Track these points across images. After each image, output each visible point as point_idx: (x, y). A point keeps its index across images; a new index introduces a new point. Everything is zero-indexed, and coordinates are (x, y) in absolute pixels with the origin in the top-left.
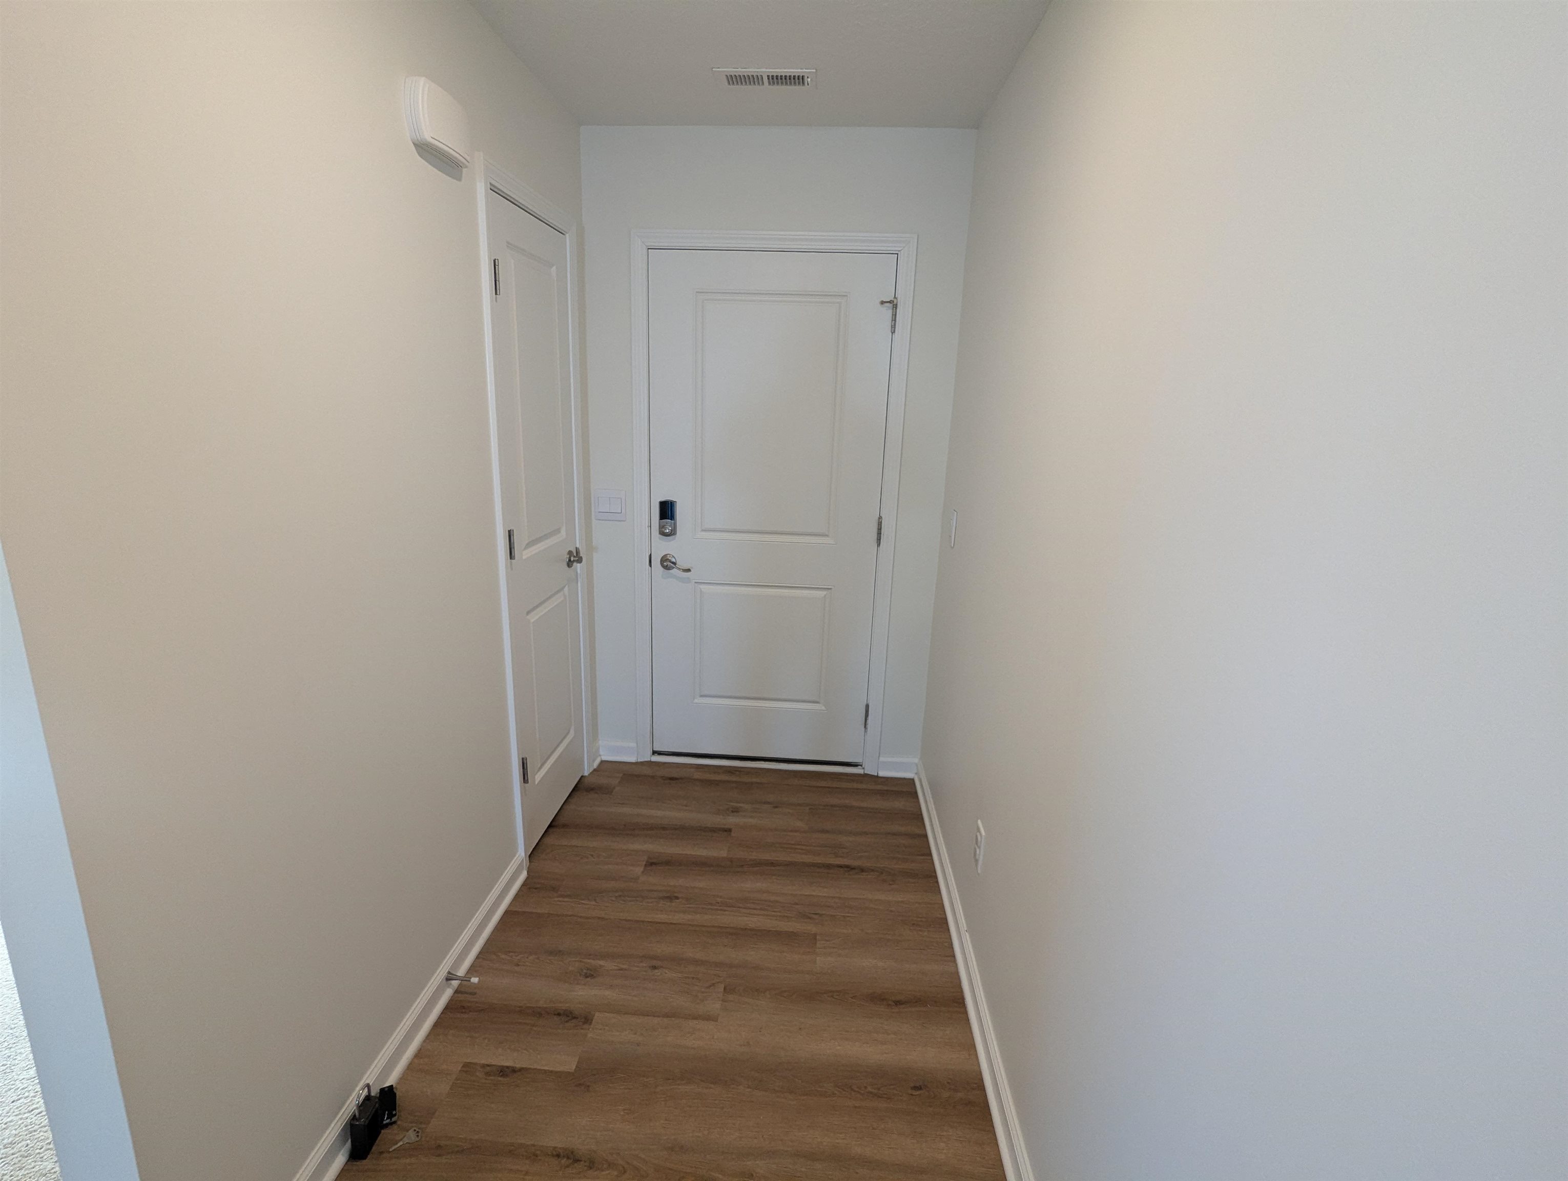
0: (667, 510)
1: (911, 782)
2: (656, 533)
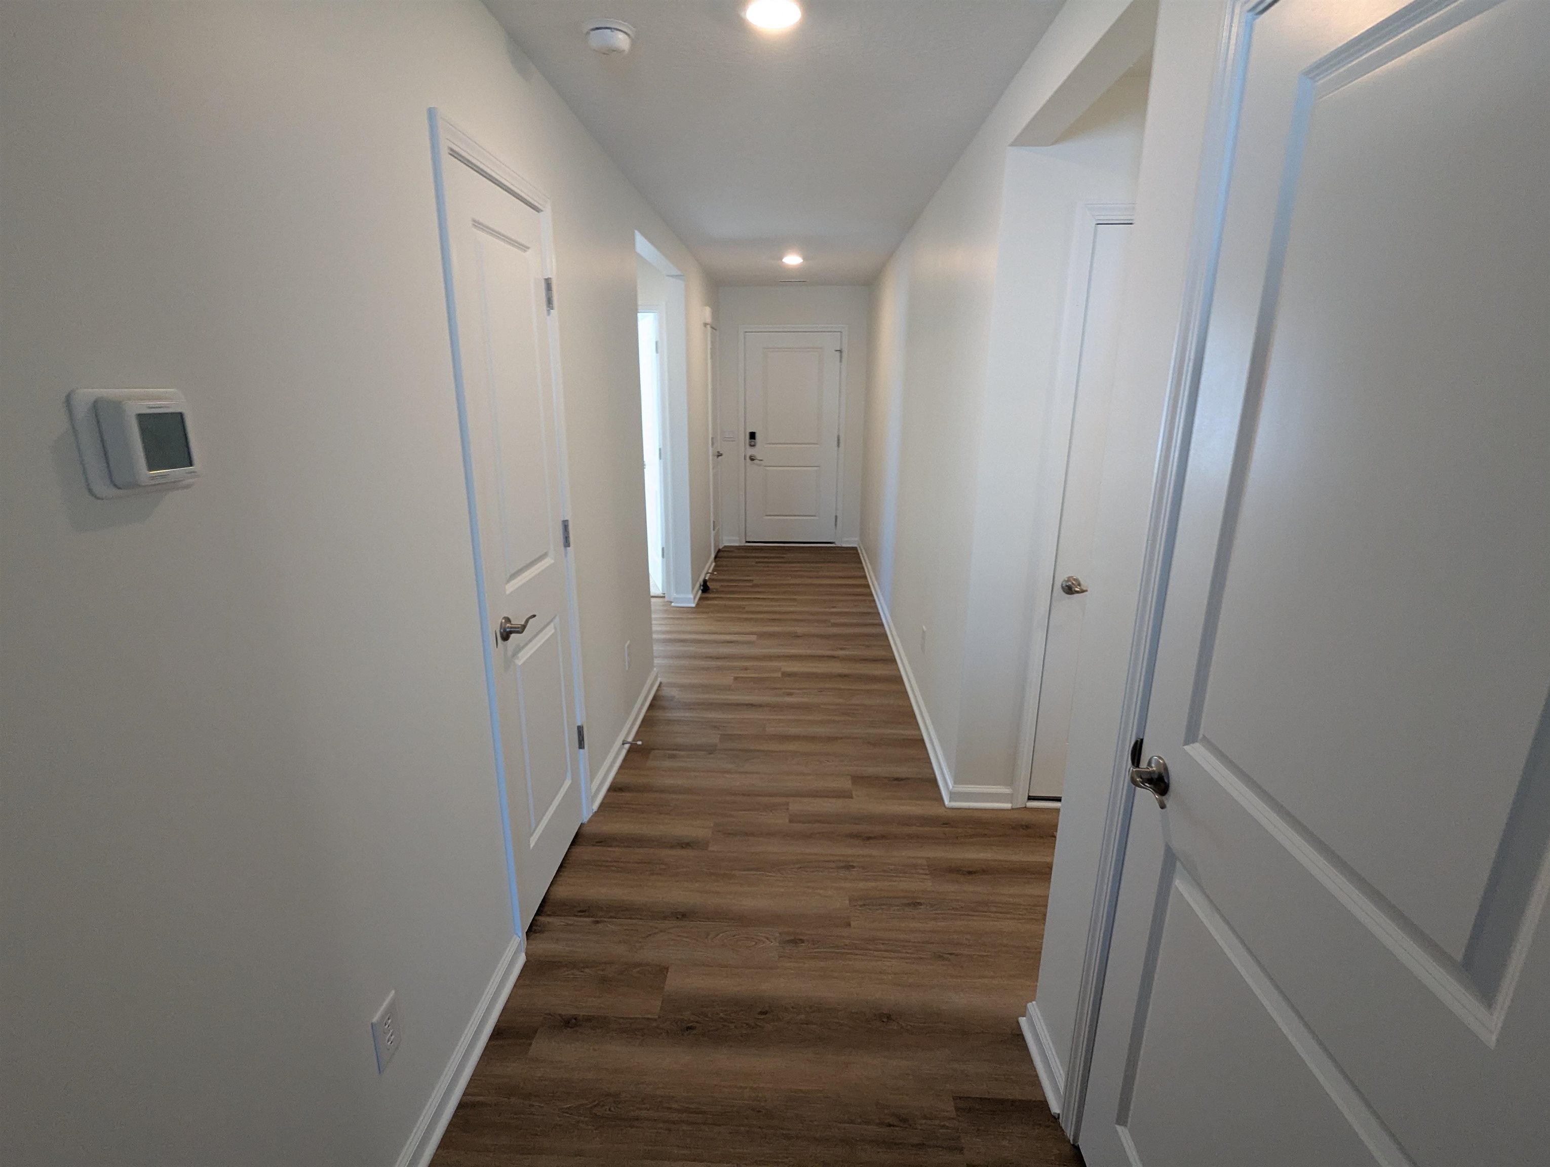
0: (753, 436)
1: (855, 549)
2: (748, 446)
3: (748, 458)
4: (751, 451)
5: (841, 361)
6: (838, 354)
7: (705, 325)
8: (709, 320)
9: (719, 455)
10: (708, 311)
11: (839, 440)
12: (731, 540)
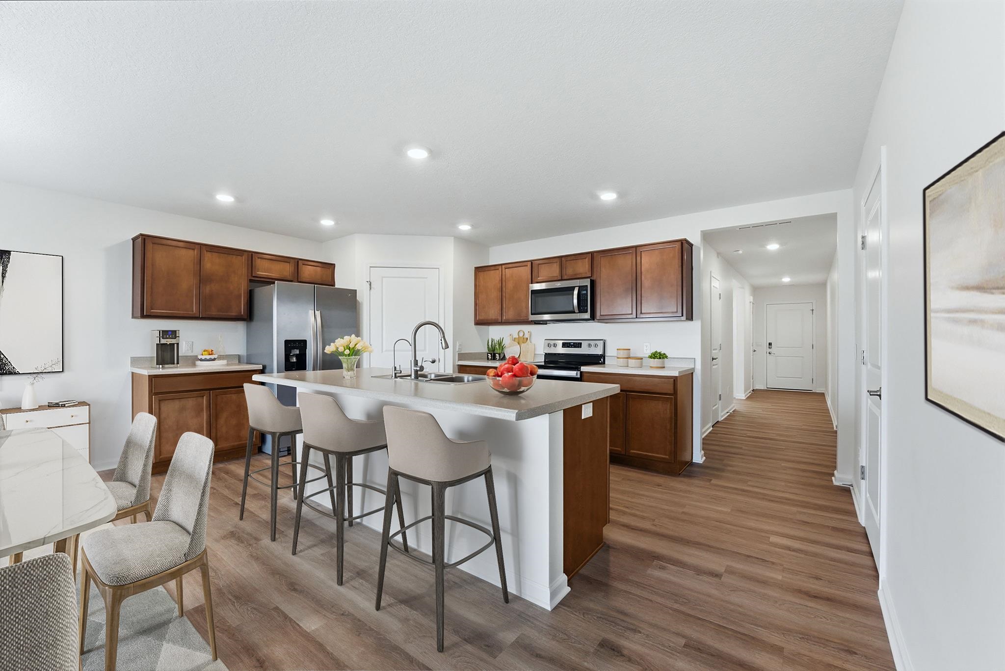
0: (770, 344)
1: (822, 393)
2: (768, 348)
3: (768, 353)
4: (769, 350)
5: (813, 314)
6: (811, 311)
7: (750, 302)
8: (752, 300)
9: (755, 351)
10: (752, 297)
11: (813, 345)
12: (760, 386)
